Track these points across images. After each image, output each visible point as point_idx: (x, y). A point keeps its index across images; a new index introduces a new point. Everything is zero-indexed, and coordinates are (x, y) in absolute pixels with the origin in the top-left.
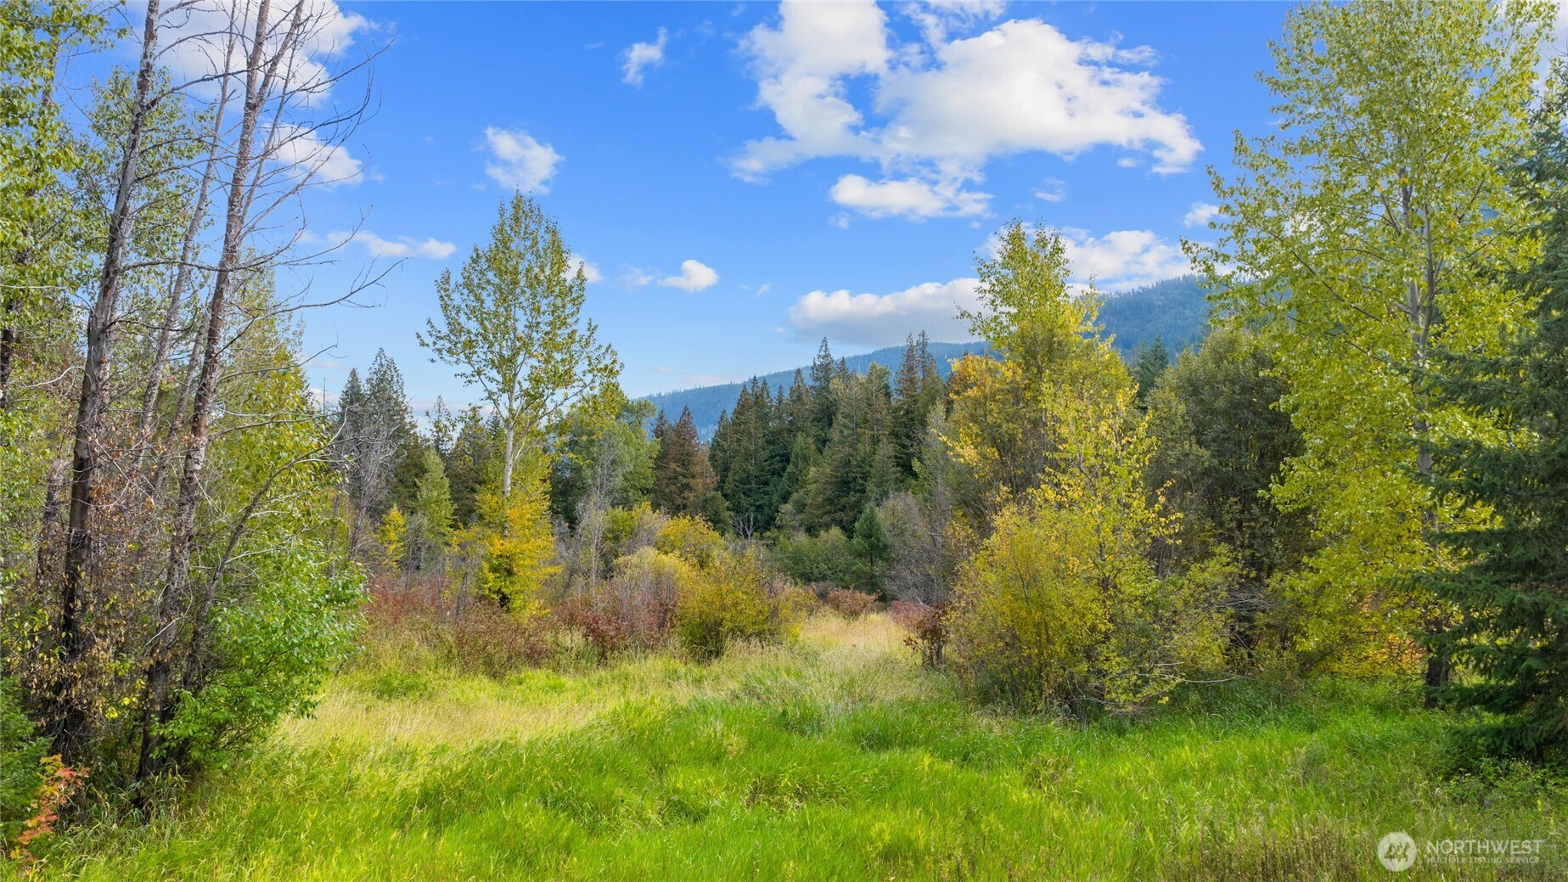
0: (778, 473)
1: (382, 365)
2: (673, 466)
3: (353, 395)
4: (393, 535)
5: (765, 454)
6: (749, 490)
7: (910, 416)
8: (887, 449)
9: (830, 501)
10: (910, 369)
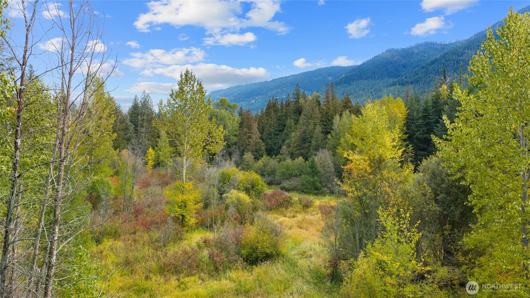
0: (281, 131)
1: (145, 96)
2: (245, 129)
3: (135, 107)
4: (150, 157)
5: (276, 125)
6: (271, 137)
7: (327, 114)
8: (319, 129)
9: (299, 145)
10: (328, 97)
